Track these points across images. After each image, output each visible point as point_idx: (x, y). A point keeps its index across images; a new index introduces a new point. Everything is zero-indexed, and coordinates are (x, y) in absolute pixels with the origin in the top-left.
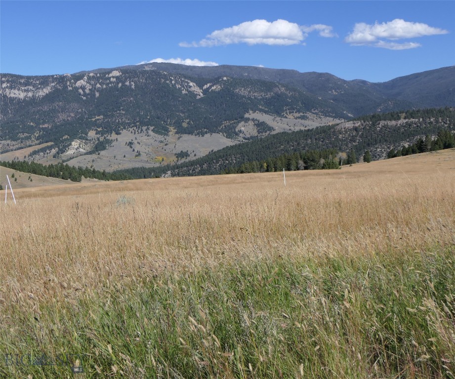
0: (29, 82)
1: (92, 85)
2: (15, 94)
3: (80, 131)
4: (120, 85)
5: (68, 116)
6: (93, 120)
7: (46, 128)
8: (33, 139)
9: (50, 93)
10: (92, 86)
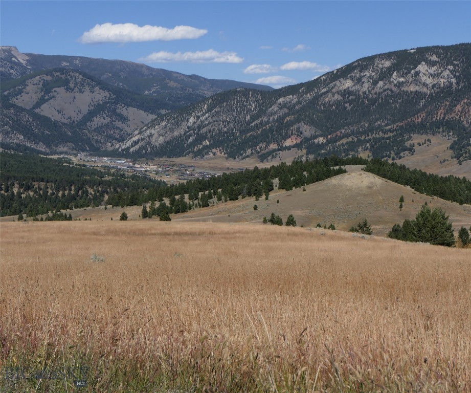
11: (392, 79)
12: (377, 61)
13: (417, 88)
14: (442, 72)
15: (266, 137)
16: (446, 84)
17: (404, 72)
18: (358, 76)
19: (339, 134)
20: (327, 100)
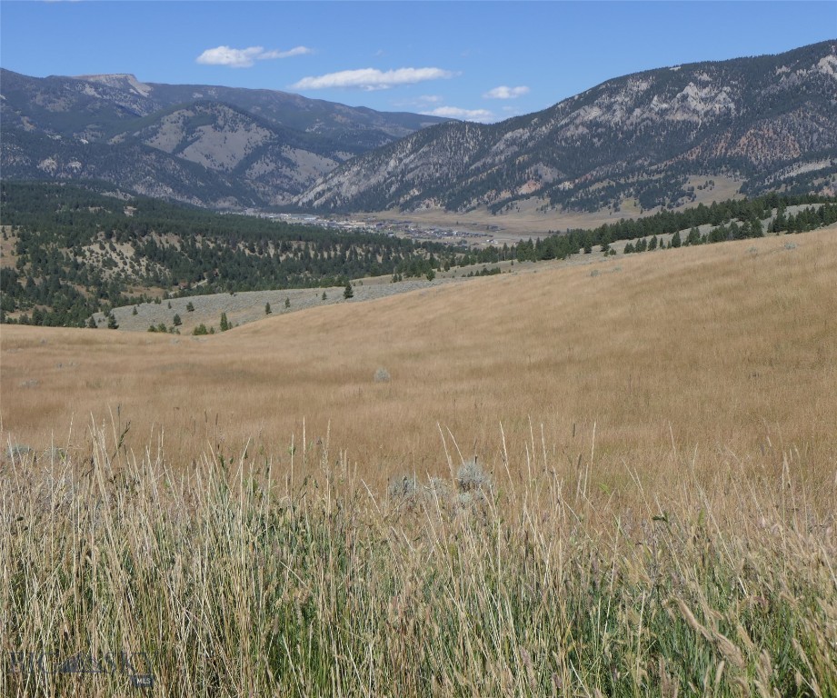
11: (652, 106)
12: (630, 83)
13: (686, 116)
14: (716, 95)
15: (495, 183)
16: (722, 110)
17: (666, 96)
18: (607, 102)
19: (589, 177)
20: (569, 134)
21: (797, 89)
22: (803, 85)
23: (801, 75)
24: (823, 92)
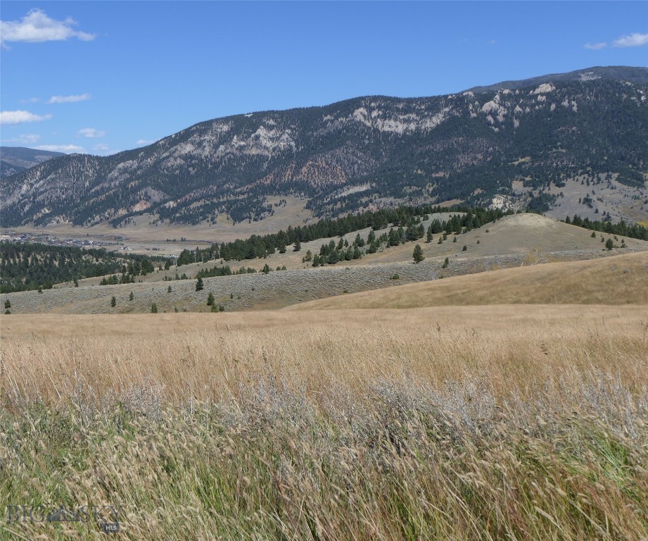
0: (410, 107)
1: (508, 108)
2: (390, 126)
3: (498, 182)
4: (553, 106)
5: (472, 160)
6: (516, 163)
7: (441, 178)
8: (426, 195)
9: (443, 123)
10: (508, 110)
11: (233, 143)
12: (215, 125)
13: (259, 151)
14: (281, 136)
15: (112, 202)
16: (286, 147)
17: (243, 136)
18: (198, 140)
19: (188, 198)
20: (169, 164)
21: (340, 132)
22: (343, 129)
23: (342, 122)
24: (358, 134)
